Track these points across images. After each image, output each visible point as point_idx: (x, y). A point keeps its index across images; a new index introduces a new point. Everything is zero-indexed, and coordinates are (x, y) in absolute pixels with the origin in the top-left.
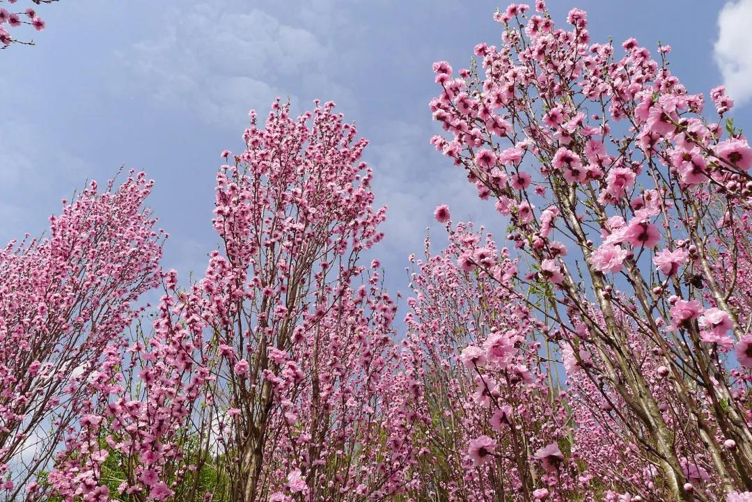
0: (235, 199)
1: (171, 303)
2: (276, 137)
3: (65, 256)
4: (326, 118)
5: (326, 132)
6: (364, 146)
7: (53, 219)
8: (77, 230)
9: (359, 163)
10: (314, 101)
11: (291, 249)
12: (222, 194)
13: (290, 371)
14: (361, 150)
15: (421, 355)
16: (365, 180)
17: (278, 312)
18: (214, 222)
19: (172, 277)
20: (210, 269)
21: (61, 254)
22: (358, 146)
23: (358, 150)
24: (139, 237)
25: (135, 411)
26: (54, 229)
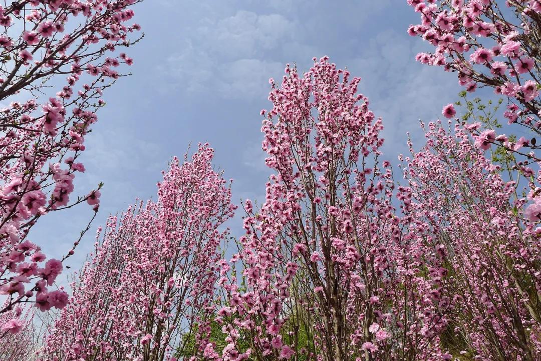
0: (278, 141)
1: (254, 222)
2: (293, 92)
3: (172, 207)
4: (323, 69)
5: (327, 78)
6: (358, 82)
7: (159, 185)
8: (175, 189)
9: (357, 95)
10: (313, 59)
11: (327, 166)
12: (270, 139)
13: (351, 253)
14: (356, 86)
15: (427, 226)
16: (364, 106)
17: (331, 212)
18: (267, 160)
19: (249, 204)
20: (268, 195)
21: (169, 207)
22: (354, 83)
23: (354, 86)
24: (215, 185)
25: (250, 300)
26: (161, 191)
